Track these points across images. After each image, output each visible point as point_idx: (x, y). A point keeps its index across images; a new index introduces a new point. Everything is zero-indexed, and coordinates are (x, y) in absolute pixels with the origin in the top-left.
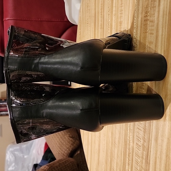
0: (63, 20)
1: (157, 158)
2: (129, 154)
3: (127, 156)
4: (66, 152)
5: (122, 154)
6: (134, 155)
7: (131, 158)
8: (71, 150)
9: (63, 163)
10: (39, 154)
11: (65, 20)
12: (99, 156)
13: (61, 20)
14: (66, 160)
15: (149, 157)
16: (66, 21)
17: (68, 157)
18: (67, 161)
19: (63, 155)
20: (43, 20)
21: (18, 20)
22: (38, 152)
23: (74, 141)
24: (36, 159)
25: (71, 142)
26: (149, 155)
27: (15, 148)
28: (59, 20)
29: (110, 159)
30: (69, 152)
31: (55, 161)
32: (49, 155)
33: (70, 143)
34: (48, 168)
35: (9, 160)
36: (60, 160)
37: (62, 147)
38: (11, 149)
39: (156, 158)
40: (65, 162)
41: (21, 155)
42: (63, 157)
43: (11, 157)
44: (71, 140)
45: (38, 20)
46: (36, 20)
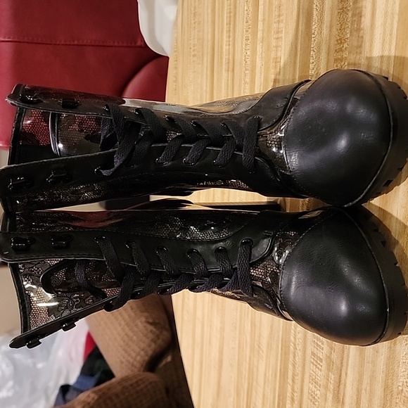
0: (133, 45)
1: (363, 391)
2: (294, 376)
3: (290, 381)
4: (138, 358)
5: (276, 374)
6: (306, 380)
7: (297, 387)
8: (150, 353)
9: (131, 385)
10: (71, 359)
11: (139, 43)
12: (220, 375)
13: (129, 45)
14: (140, 378)
15: (342, 386)
16: (141, 47)
17: (144, 371)
18: (141, 380)
19: (133, 365)
20: (85, 43)
21: (23, 42)
22: (70, 354)
23: (157, 332)
24: (64, 371)
25: (151, 336)
26: (343, 382)
28: (125, 44)
29: (246, 386)
30: (147, 358)
31: (113, 380)
32: (98, 363)
33: (148, 338)
34: (96, 397)
36: (124, 380)
37: (129, 347)
38: (4, 348)
39: (359, 392)
40: (137, 382)
41: (29, 361)
42: (132, 371)
43: (4, 366)
44: (151, 331)
45: (72, 43)
46: (68, 43)
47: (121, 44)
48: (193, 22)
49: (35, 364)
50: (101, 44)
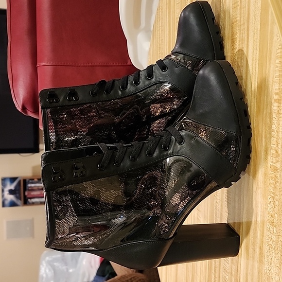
0: (125, 64)
1: (249, 274)
2: (215, 267)
3: (213, 271)
5: (206, 269)
6: (221, 270)
7: (217, 275)
9: (128, 281)
10: (92, 267)
11: (129, 63)
13: (123, 64)
14: (133, 276)
15: (239, 272)
16: (130, 65)
17: (136, 272)
18: (134, 277)
20: (96, 64)
21: (58, 66)
22: (90, 263)
24: (87, 275)
26: (239, 269)
27: (54, 256)
28: (120, 64)
29: (191, 276)
31: (116, 277)
32: (108, 268)
35: (44, 275)
36: (123, 277)
38: (47, 258)
39: (247, 274)
40: (131, 279)
41: (64, 267)
42: (128, 272)
43: (47, 271)
45: (88, 65)
46: (85, 65)
47: (117, 65)
48: (159, 53)
49: (67, 270)
50: (105, 65)
